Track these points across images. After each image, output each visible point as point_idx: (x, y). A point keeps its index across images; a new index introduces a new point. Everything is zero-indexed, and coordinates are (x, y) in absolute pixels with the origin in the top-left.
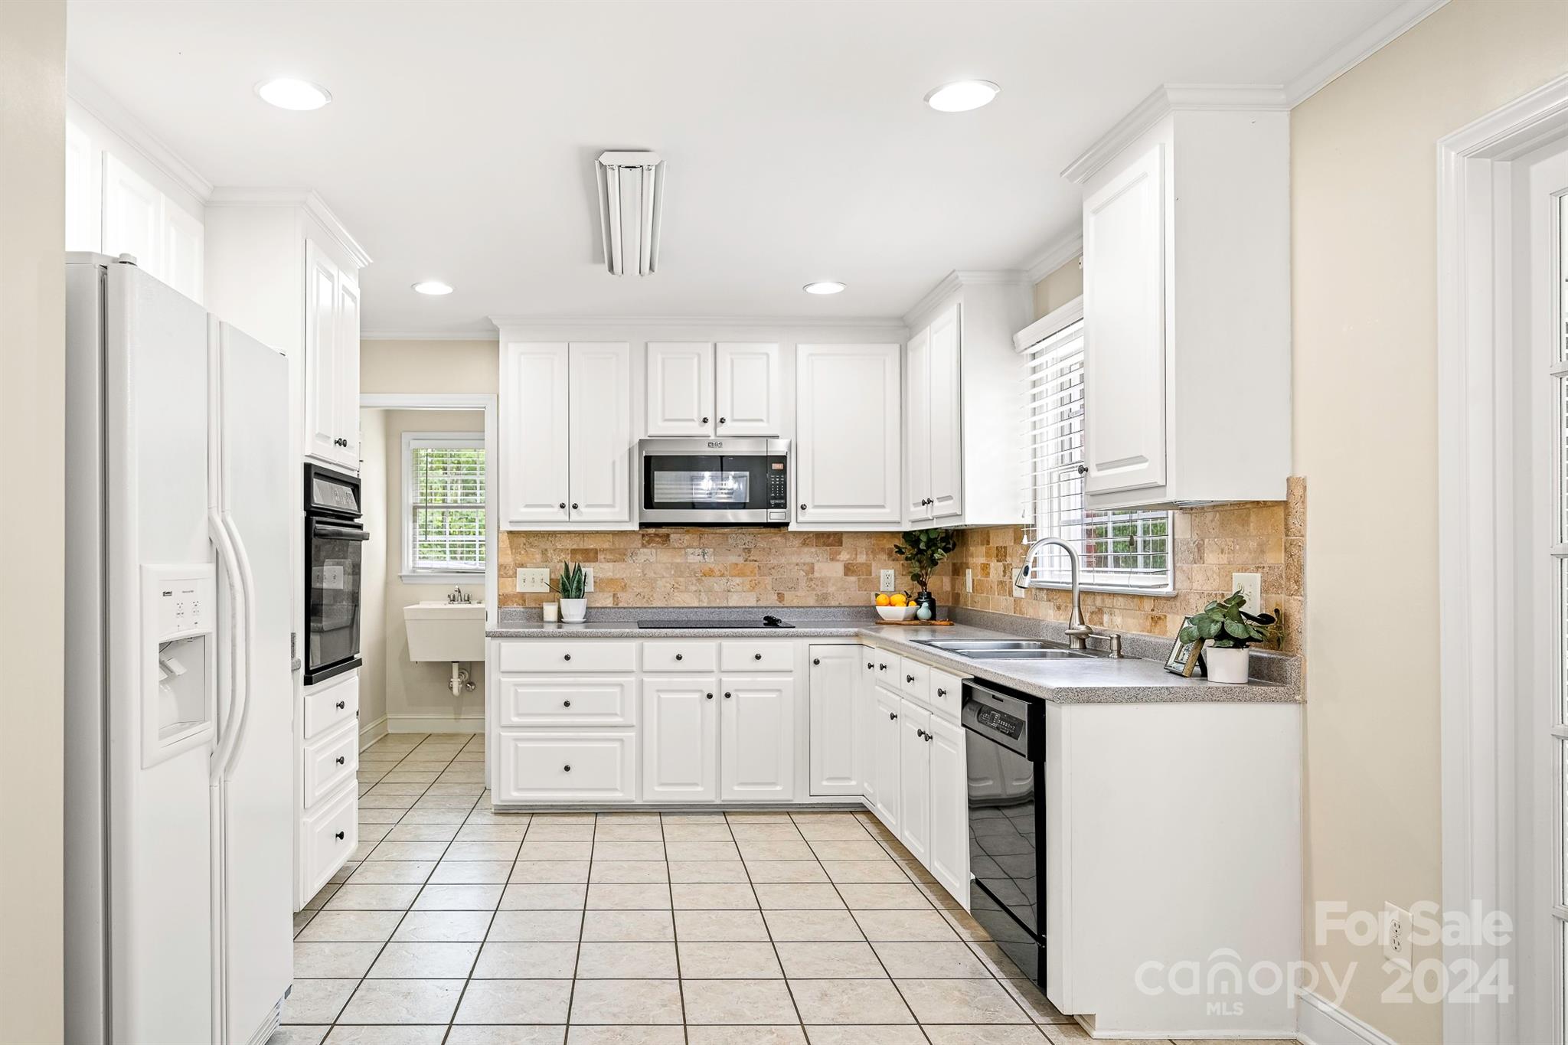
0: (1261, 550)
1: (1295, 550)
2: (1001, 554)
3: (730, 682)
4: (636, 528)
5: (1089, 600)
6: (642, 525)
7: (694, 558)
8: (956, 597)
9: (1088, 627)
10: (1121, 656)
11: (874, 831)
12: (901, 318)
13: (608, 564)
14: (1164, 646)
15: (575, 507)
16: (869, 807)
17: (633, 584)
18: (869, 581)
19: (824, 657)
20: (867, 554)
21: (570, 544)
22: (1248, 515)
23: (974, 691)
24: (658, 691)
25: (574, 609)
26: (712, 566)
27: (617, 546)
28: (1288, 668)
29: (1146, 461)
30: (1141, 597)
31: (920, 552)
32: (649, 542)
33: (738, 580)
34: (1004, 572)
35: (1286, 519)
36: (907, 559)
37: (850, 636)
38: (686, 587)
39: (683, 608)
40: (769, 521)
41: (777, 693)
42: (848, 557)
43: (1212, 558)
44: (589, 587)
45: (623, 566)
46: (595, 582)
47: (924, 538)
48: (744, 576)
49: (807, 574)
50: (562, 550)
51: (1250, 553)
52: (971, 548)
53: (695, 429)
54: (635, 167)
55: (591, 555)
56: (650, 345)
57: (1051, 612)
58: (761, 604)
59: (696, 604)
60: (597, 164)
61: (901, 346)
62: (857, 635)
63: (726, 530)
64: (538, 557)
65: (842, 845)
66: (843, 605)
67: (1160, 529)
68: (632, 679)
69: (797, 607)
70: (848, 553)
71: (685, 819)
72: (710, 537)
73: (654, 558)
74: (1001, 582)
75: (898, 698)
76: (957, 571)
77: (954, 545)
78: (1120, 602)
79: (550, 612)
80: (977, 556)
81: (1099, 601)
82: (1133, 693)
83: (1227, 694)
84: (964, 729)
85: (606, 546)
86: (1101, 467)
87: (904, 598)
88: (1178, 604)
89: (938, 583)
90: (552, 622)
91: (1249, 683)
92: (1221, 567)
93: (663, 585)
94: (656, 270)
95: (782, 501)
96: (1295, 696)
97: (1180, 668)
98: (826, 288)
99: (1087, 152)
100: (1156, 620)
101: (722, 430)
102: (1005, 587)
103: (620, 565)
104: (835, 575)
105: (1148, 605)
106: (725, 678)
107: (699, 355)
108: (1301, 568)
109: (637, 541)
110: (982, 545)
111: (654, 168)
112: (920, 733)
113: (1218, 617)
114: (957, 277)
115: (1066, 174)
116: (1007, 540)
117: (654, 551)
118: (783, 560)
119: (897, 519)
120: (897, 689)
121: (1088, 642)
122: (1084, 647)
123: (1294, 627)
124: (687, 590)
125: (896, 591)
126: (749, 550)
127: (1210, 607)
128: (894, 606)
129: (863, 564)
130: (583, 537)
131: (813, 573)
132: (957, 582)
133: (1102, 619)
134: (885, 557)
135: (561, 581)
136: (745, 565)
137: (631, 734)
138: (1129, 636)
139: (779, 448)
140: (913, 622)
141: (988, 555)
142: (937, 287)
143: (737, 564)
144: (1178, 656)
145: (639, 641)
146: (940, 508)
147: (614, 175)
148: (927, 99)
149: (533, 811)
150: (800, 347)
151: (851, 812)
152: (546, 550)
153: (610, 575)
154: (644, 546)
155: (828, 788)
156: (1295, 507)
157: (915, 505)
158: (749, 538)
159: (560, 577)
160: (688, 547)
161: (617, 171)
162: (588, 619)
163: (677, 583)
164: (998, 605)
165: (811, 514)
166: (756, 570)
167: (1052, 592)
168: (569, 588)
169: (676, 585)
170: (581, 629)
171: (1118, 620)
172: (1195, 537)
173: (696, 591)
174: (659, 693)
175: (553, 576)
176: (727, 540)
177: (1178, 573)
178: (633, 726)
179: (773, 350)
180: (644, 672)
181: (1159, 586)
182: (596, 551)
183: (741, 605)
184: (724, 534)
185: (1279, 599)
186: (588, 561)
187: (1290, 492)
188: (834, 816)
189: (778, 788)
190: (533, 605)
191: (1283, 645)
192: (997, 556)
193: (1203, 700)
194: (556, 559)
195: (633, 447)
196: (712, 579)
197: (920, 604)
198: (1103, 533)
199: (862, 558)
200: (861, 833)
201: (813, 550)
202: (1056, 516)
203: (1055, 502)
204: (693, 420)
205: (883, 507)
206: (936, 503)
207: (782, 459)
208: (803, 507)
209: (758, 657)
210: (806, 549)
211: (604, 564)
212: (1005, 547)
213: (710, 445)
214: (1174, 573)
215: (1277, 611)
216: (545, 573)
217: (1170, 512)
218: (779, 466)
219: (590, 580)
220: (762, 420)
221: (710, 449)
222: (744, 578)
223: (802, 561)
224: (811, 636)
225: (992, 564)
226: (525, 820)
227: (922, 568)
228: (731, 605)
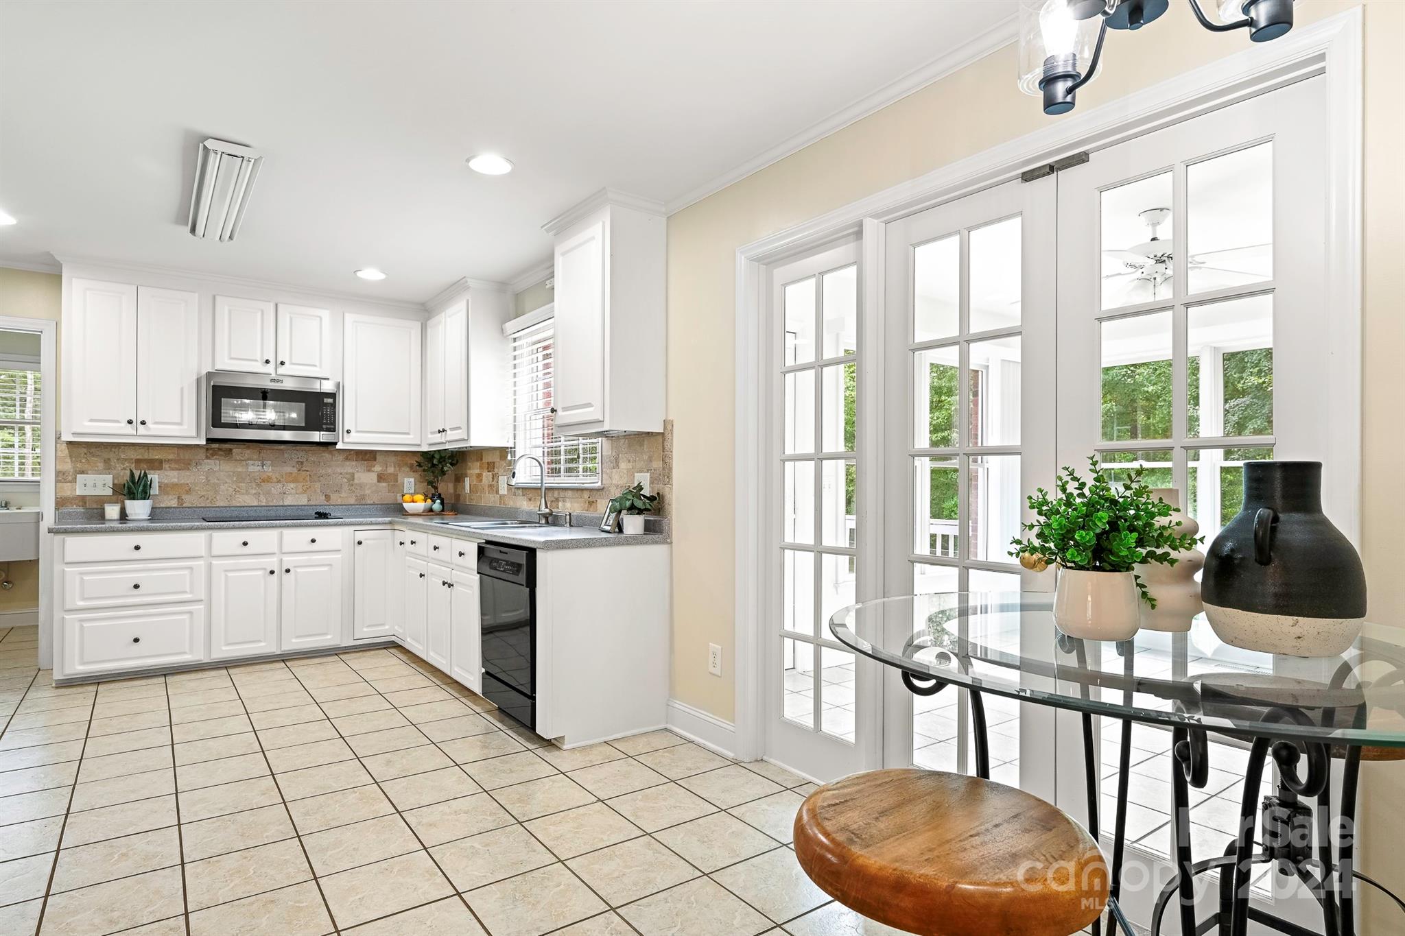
0: (650, 460)
1: (667, 460)
2: (491, 467)
3: (289, 561)
4: (204, 443)
5: (549, 494)
6: (209, 440)
7: (254, 468)
8: (458, 497)
9: (550, 510)
10: (571, 526)
11: (404, 658)
12: (423, 304)
13: (172, 472)
14: (596, 518)
15: (143, 423)
16: (400, 643)
17: (197, 488)
18: (395, 486)
19: (366, 539)
20: (395, 467)
21: (134, 455)
22: (643, 441)
23: (485, 550)
24: (226, 571)
25: (139, 509)
26: (270, 474)
27: (182, 457)
28: (664, 525)
29: (592, 406)
30: (582, 490)
31: (433, 465)
32: (213, 455)
33: (292, 485)
34: (493, 478)
35: (663, 443)
36: (424, 470)
37: (385, 523)
38: (247, 491)
39: (244, 507)
40: (321, 440)
41: (329, 567)
42: (381, 469)
43: (623, 465)
44: (155, 491)
45: (188, 473)
46: (159, 486)
47: (437, 456)
48: (298, 482)
49: (349, 480)
50: (126, 460)
51: (644, 462)
52: (469, 464)
53: (259, 367)
54: (236, 156)
55: (157, 465)
56: (218, 299)
57: (525, 503)
58: (311, 503)
59: (256, 504)
60: (201, 145)
61: (422, 324)
62: (390, 523)
63: (282, 447)
64: (101, 465)
65: (382, 669)
66: (377, 503)
67: (593, 450)
68: (201, 562)
69: (341, 505)
70: (380, 466)
71: (249, 669)
72: (268, 451)
73: (219, 469)
74: (491, 485)
75: (425, 563)
76: (459, 479)
77: (457, 462)
78: (570, 493)
79: (112, 511)
80: (474, 469)
81: (556, 493)
82: (587, 542)
83: (634, 541)
84: (479, 575)
85: (171, 457)
86: (565, 409)
87: (423, 497)
88: (604, 493)
89: (446, 487)
90: (114, 520)
91: (644, 534)
92: (628, 470)
93: (226, 488)
94: (235, 238)
95: (332, 427)
96: (667, 541)
97: (608, 528)
98: (371, 274)
99: (560, 216)
100: (591, 503)
101: (282, 370)
102: (494, 488)
103: (183, 473)
104: (371, 481)
105: (586, 494)
106: (286, 558)
107: (262, 312)
108: (670, 469)
109: (202, 454)
110: (477, 461)
111: (253, 161)
112: (444, 583)
113: (630, 497)
114: (467, 282)
115: (545, 227)
116: (495, 458)
117: (217, 462)
118: (330, 471)
119: (419, 443)
120: (425, 557)
121: (550, 519)
122: (547, 522)
123: (667, 502)
124: (247, 493)
125: (416, 493)
126: (302, 463)
127: (625, 492)
128: (416, 502)
129: (391, 474)
130: (148, 449)
131: (353, 480)
132: (458, 486)
133: (558, 505)
134: (408, 469)
135: (126, 485)
136: (298, 474)
137: (201, 607)
138: (575, 514)
139: (328, 387)
140: (429, 513)
141: (481, 467)
142: (451, 286)
143: (291, 473)
144: (606, 522)
145: (208, 533)
146: (451, 435)
147: (216, 158)
148: (468, 160)
149: (98, 680)
150: (347, 315)
151: (385, 648)
152: (109, 459)
153: (175, 480)
154: (207, 458)
155: (367, 632)
156: (668, 436)
157: (432, 433)
158: (301, 454)
159: (126, 482)
160: (248, 459)
161: (219, 156)
162: (154, 515)
163: (239, 488)
164: (489, 500)
165: (354, 437)
166: (308, 478)
167: (526, 490)
168: (135, 491)
169: (238, 489)
170: (145, 524)
171: (568, 505)
172: (614, 454)
173: (255, 494)
174: (227, 573)
175: (116, 482)
176: (283, 455)
177: (604, 475)
178: (202, 600)
179: (325, 314)
180: (213, 557)
181: (594, 483)
182: (161, 462)
183: (296, 504)
184: (281, 450)
185: (659, 487)
186: (153, 469)
187: (665, 428)
188: (372, 652)
189: (329, 637)
190: (95, 506)
191: (661, 513)
192: (488, 468)
193: (623, 544)
194: (119, 466)
195: (201, 377)
196: (269, 484)
197: (434, 502)
198: (558, 453)
199: (391, 470)
200: (394, 661)
201: (354, 463)
202: (528, 441)
203: (528, 432)
204: (256, 361)
205: (408, 434)
206: (448, 432)
207: (333, 396)
208: (348, 432)
209: (313, 541)
210: (348, 463)
211: (169, 472)
212: (494, 463)
213: (273, 380)
214: (602, 474)
215: (658, 494)
216: (108, 479)
217: (600, 439)
218: (330, 401)
219: (155, 485)
220: (315, 366)
221: (273, 384)
222: (298, 484)
223: (345, 471)
224: (358, 525)
225: (484, 474)
226: (93, 688)
227: (435, 477)
228: (286, 504)
